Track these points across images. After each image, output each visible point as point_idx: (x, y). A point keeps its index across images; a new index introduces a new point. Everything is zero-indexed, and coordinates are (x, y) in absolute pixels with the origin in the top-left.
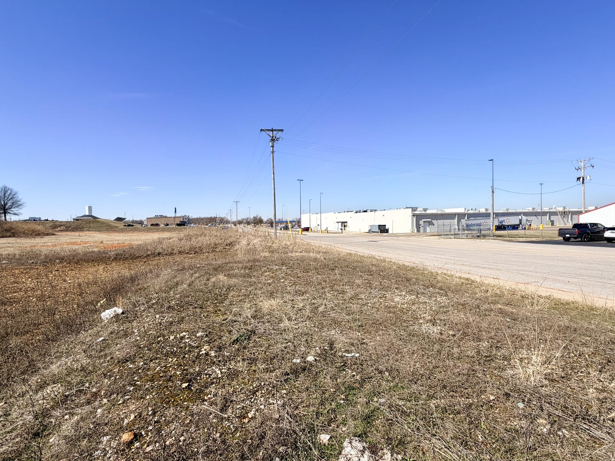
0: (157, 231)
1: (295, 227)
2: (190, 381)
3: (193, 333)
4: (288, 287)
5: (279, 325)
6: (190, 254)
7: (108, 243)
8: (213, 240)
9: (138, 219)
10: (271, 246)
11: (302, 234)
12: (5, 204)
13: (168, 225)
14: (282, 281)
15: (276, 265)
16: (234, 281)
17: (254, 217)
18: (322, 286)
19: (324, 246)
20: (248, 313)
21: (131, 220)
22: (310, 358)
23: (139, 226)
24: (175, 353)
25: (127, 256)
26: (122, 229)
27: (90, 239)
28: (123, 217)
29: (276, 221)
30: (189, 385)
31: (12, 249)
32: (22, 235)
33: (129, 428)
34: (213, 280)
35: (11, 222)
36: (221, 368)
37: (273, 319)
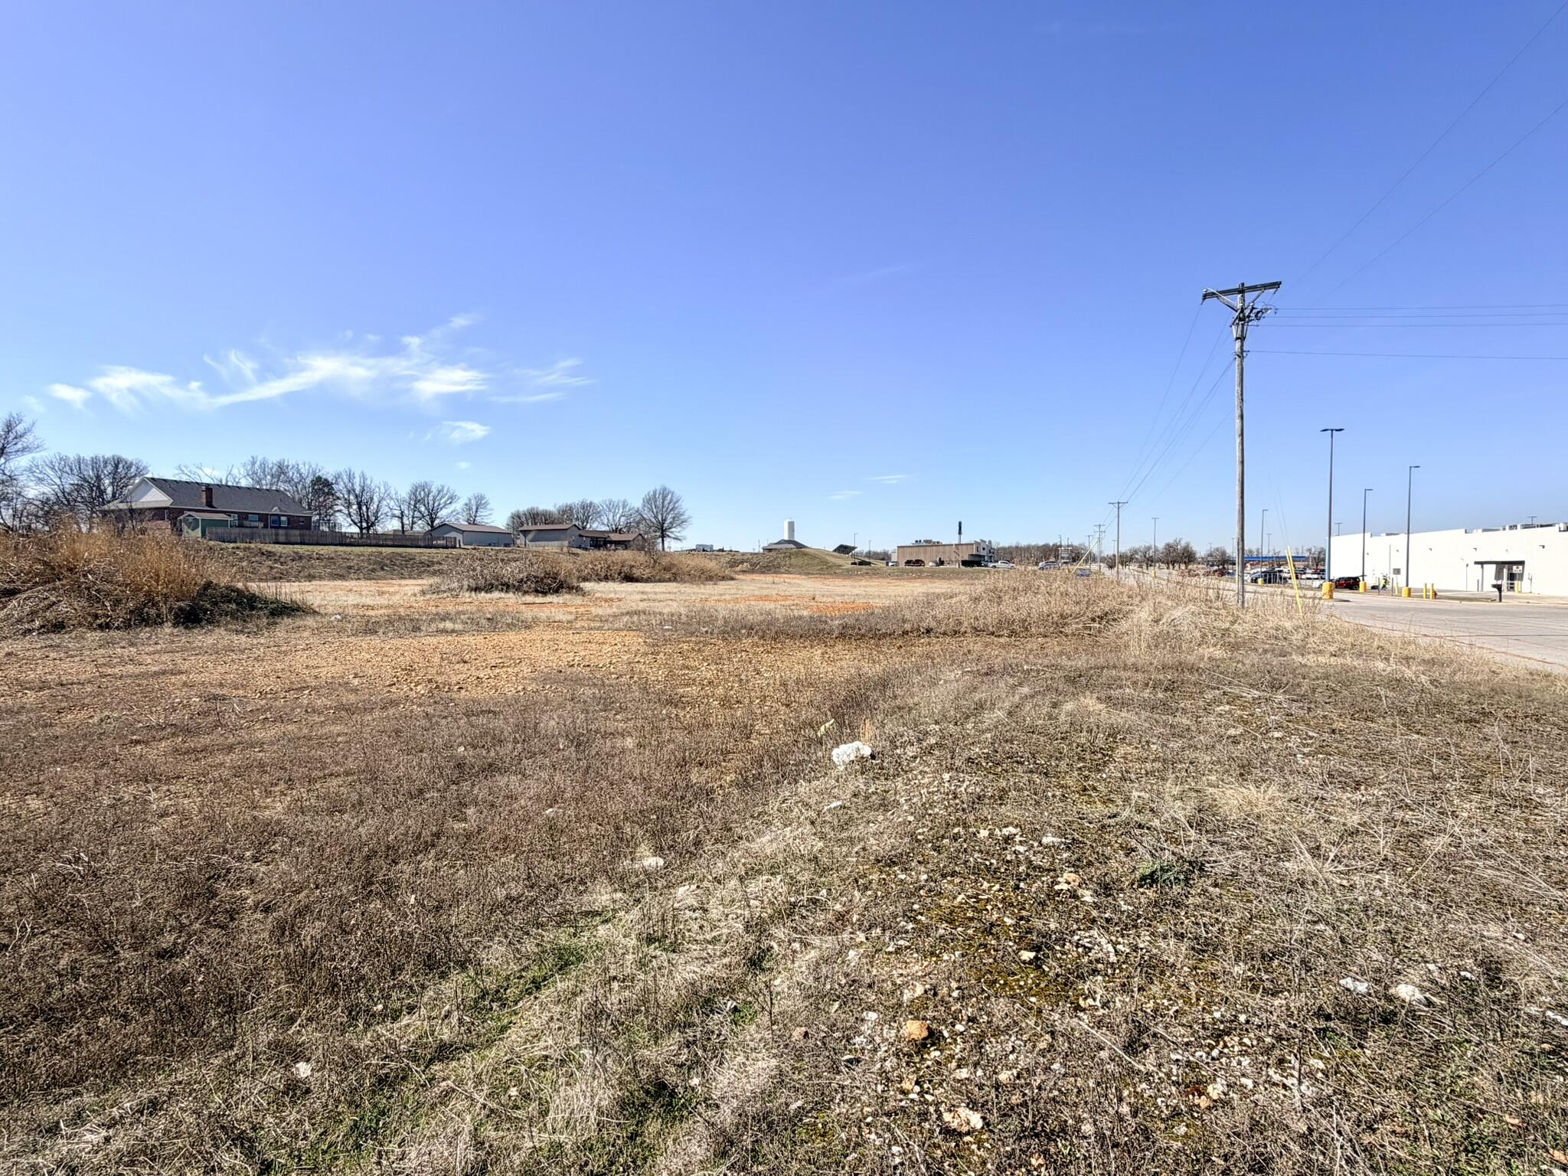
0: (920, 576)
1: (1304, 576)
2: (1037, 948)
3: (1033, 833)
4: (1299, 756)
5: (1281, 863)
6: (999, 636)
7: (824, 599)
8: (1057, 606)
9: (878, 548)
10: (1227, 630)
11: (1331, 597)
12: (664, 520)
13: (942, 563)
14: (1277, 735)
15: (1252, 686)
16: (1123, 717)
17: (1168, 545)
18: (1431, 771)
19: (1422, 641)
20: (1180, 811)
21: (866, 550)
22: (1406, 992)
23: (881, 564)
24: (995, 872)
25: (863, 631)
26: (848, 570)
27: (792, 591)
28: (850, 544)
29: (1243, 557)
30: (1036, 958)
31: (675, 604)
32: (687, 578)
33: (915, 1010)
34: (1069, 706)
35: (670, 554)
36: (1114, 938)
37: (1258, 841)
